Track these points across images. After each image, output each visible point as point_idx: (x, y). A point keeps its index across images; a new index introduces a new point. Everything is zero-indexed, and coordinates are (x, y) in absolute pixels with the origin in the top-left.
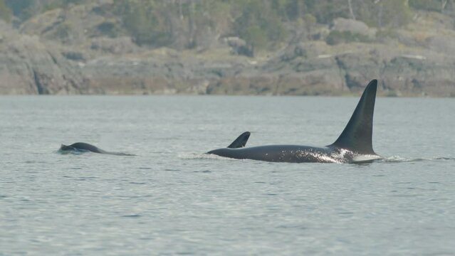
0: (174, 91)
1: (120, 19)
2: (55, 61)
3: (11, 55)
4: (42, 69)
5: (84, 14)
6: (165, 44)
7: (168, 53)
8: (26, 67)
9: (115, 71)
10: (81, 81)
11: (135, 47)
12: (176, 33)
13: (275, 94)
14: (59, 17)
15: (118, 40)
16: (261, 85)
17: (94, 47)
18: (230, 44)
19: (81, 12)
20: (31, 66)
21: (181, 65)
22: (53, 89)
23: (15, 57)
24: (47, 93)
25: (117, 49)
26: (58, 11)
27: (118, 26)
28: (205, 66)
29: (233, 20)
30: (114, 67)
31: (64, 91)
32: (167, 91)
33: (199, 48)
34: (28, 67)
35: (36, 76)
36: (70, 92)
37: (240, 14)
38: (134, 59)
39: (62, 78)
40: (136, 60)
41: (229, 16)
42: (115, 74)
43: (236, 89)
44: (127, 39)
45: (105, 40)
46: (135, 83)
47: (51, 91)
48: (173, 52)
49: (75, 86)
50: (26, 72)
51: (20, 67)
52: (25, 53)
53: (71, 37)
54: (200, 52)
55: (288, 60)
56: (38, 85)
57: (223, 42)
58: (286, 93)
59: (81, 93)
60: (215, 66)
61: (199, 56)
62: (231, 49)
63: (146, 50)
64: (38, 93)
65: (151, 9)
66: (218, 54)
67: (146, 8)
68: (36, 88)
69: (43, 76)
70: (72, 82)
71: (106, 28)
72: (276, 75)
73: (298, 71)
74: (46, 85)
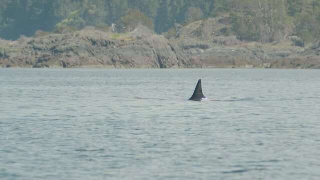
0: (251, 66)
1: (231, 26)
2: (173, 49)
3: (144, 46)
4: (163, 54)
5: (214, 23)
6: (255, 40)
7: (256, 45)
8: (152, 53)
9: (221, 55)
10: (189, 61)
11: (238, 41)
12: (261, 34)
13: (302, 68)
14: (201, 25)
15: (228, 38)
16: (296, 62)
17: (215, 42)
18: (292, 40)
19: (213, 22)
20: (155, 52)
21: (263, 52)
22: (168, 65)
23: (147, 47)
24: (165, 67)
25: (228, 43)
26: (200, 22)
27: (230, 30)
28: (276, 52)
29: (295, 26)
30: (221, 53)
31: (176, 66)
32: (247, 66)
33: (275, 42)
34: (154, 53)
35: (159, 58)
36: (180, 67)
37: (299, 23)
38: (232, 48)
39: (176, 59)
40: (233, 49)
41: (292, 24)
42: (220, 57)
43: (283, 65)
44: (234, 37)
45: (222, 38)
46: (229, 62)
47: (167, 66)
48: (259, 44)
49: (184, 63)
50: (153, 55)
51: (149, 52)
52: (153, 45)
53: (203, 36)
54: (274, 44)
55: (315, 48)
56: (160, 62)
57: (288, 38)
58: (309, 67)
59: (188, 68)
60: (282, 52)
61: (273, 47)
62: (292, 42)
63: (244, 43)
64: (159, 67)
65: (249, 20)
66: (284, 46)
67: (246, 19)
68: (159, 65)
69: (163, 58)
70: (183, 61)
71: (224, 31)
72: (306, 57)
73: (318, 55)
74: (165, 63)
